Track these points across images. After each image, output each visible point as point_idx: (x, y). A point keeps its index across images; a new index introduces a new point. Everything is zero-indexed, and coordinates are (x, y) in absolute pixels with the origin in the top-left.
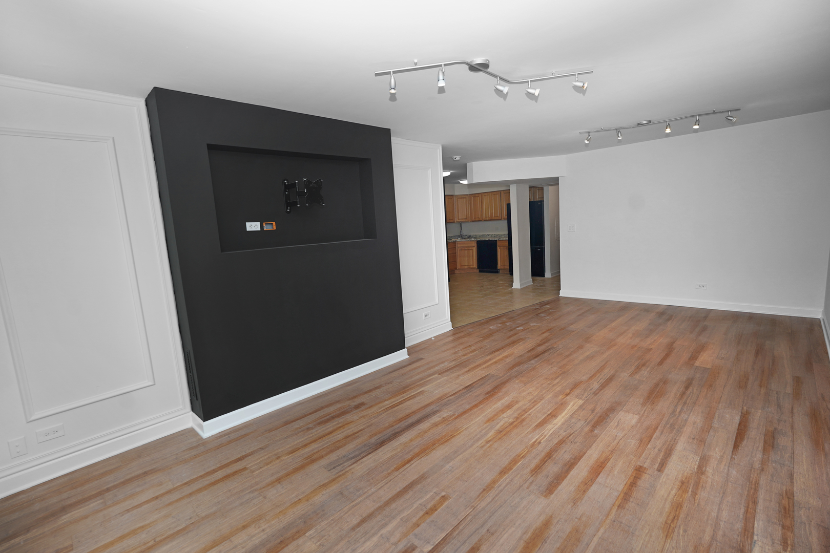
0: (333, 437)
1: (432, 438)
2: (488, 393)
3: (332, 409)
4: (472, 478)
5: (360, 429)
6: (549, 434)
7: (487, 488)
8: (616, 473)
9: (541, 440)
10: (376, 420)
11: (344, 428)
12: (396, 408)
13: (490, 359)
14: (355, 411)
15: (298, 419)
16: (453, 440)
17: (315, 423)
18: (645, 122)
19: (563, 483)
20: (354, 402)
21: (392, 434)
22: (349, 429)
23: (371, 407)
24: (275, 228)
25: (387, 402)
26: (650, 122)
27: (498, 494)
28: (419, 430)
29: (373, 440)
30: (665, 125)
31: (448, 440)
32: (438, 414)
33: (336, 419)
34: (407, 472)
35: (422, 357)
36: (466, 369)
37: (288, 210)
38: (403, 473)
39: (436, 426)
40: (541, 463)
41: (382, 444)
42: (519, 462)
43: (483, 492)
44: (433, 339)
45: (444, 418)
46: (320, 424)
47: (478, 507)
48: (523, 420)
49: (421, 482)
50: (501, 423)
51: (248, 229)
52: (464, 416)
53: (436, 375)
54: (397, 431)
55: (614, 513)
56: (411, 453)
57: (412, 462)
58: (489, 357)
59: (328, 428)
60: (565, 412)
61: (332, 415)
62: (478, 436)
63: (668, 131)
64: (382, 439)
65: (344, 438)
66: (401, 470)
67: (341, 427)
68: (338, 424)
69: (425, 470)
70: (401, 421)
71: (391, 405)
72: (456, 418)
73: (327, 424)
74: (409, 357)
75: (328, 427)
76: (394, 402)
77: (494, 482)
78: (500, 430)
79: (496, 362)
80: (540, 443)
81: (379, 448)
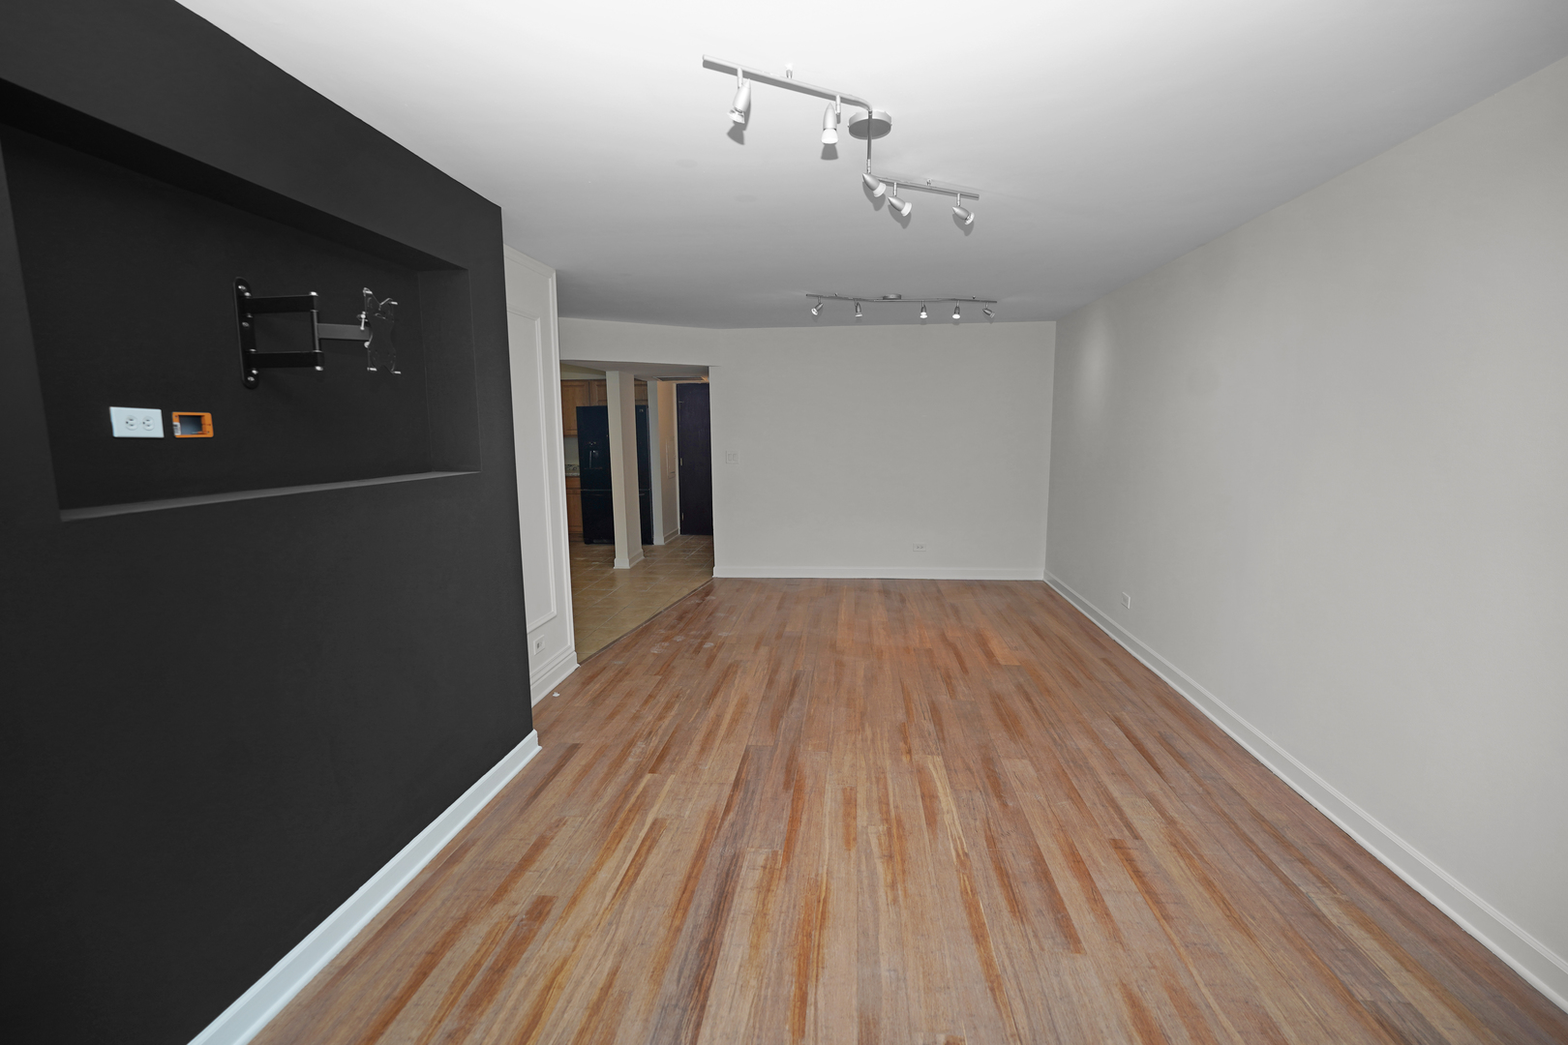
0: (555, 1025)
1: (788, 922)
2: (787, 785)
3: (468, 946)
4: (949, 976)
5: (606, 970)
6: (961, 832)
7: (992, 982)
8: (1103, 864)
9: (963, 849)
10: (621, 930)
11: (561, 988)
12: (640, 881)
13: (719, 718)
14: (545, 928)
15: (385, 1024)
16: (830, 907)
17: (456, 1011)
18: (891, 297)
19: (1069, 911)
20: (515, 904)
21: (699, 950)
22: (578, 984)
23: (574, 901)
24: (209, 431)
25: (603, 875)
26: (900, 297)
27: (1019, 984)
28: (745, 914)
29: (670, 987)
30: (920, 306)
31: (823, 913)
32: (745, 864)
33: (514, 971)
34: (827, 1028)
35: (571, 742)
36: (695, 748)
37: (252, 379)
38: (820, 1035)
39: (768, 890)
40: (1008, 892)
41: (700, 986)
42: (979, 906)
43: (994, 995)
44: (556, 695)
45: (764, 867)
46: (475, 1004)
47: (1022, 1031)
48: (899, 822)
49: (877, 1037)
50: (874, 842)
51: (120, 431)
52: (798, 850)
53: (648, 777)
54: (701, 936)
55: (1172, 932)
56: (787, 978)
57: (811, 998)
58: (712, 713)
59: (515, 1008)
60: (938, 784)
61: (487, 963)
62: (866, 882)
63: (924, 315)
64: (686, 973)
65: (590, 1016)
66: (809, 1028)
67: (548, 988)
68: (531, 982)
69: (854, 1002)
70: (686, 910)
71: (619, 878)
72: (787, 858)
73: (500, 996)
74: (540, 748)
75: (510, 1004)
76: (618, 868)
77: (988, 963)
78: (886, 853)
79: (734, 721)
80: (966, 855)
81: (706, 998)
